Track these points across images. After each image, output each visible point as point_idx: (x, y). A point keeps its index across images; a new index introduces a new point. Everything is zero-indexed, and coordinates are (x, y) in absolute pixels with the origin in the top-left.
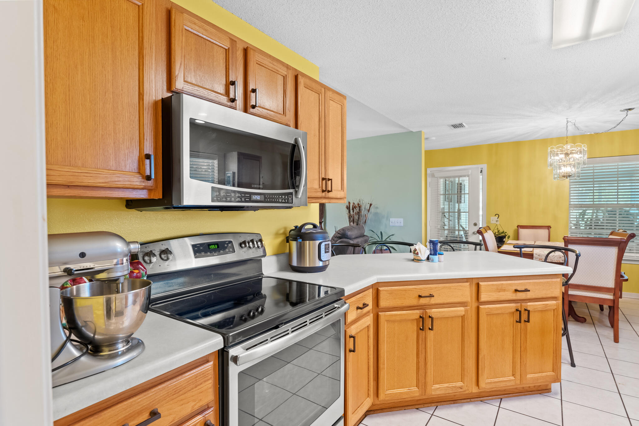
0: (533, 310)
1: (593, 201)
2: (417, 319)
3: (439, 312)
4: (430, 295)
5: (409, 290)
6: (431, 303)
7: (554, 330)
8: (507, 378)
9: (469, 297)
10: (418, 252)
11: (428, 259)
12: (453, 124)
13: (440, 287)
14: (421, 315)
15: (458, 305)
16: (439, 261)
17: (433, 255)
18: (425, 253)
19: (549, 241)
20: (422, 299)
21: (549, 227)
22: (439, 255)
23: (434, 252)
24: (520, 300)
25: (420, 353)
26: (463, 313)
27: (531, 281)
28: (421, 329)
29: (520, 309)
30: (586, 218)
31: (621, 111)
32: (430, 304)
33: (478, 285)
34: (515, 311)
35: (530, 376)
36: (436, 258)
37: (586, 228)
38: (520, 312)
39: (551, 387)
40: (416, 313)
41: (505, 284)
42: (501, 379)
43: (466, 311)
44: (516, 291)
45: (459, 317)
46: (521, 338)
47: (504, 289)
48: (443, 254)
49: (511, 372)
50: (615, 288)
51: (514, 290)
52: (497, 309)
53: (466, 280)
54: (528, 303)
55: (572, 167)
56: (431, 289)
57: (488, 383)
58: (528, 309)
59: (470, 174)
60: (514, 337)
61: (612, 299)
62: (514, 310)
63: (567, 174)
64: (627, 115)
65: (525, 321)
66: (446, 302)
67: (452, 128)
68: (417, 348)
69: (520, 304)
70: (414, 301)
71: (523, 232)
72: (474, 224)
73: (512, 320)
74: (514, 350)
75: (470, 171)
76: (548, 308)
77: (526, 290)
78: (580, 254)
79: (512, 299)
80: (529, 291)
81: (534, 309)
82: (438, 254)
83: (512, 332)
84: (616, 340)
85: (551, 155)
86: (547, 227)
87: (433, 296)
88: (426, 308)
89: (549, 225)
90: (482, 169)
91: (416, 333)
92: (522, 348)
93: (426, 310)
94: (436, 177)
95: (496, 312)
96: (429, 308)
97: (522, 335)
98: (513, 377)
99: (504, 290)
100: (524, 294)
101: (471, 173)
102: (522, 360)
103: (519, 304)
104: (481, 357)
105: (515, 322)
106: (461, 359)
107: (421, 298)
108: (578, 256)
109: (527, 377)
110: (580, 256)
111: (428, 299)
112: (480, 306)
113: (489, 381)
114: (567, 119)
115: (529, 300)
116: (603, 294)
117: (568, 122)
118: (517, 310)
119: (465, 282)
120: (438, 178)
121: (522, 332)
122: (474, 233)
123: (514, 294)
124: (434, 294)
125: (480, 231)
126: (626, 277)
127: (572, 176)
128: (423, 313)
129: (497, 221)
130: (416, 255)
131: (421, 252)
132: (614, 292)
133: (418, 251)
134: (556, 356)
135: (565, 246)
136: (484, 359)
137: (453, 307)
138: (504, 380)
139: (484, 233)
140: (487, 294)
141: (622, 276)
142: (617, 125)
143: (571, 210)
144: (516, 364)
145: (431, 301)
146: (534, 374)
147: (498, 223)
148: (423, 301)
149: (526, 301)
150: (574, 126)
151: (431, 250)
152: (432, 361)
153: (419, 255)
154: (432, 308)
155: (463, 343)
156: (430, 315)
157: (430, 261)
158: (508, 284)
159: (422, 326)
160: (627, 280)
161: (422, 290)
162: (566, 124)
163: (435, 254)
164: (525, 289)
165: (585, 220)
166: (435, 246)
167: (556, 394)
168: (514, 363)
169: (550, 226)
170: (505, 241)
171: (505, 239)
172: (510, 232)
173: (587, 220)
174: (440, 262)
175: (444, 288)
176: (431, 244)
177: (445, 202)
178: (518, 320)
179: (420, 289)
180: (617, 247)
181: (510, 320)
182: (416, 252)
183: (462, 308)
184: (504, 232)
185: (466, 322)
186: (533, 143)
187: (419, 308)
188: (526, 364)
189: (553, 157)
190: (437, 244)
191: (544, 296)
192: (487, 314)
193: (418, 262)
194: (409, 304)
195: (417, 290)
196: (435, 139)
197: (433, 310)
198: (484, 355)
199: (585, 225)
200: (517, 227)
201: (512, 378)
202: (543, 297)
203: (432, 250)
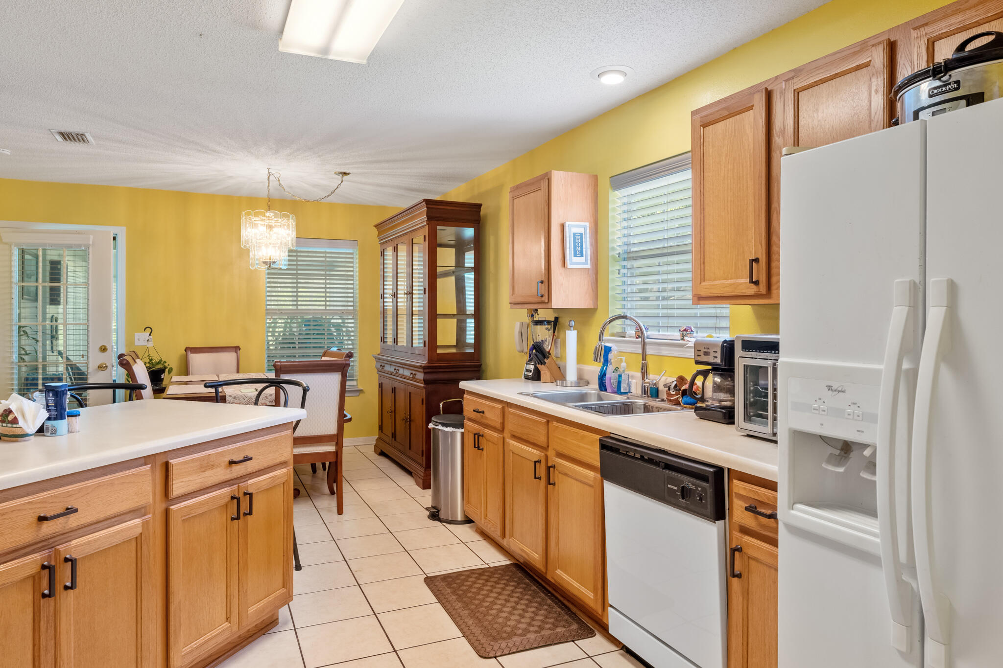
0: (257, 491)
1: (297, 305)
2: (33, 577)
3: (89, 542)
4: (67, 509)
5: (13, 510)
6: (70, 528)
7: (284, 517)
8: (219, 629)
9: (151, 493)
10: (15, 418)
11: (41, 430)
12: (63, 130)
13: (89, 487)
14: (46, 563)
15: (128, 517)
16: (69, 432)
17: (56, 419)
18: (35, 417)
19: (238, 372)
20: (46, 524)
21: (237, 349)
22: (69, 418)
23: (58, 412)
24: (236, 479)
25: (42, 653)
26: (140, 530)
27: (253, 441)
28: (44, 596)
29: (237, 496)
30: (277, 332)
31: (336, 173)
32: (65, 531)
33: (167, 466)
34: (229, 502)
35: (253, 609)
36: (62, 425)
37: (276, 349)
38: (238, 499)
39: (278, 616)
40: (32, 562)
41: (213, 454)
42: (208, 636)
43: (145, 524)
44: (232, 463)
45: (129, 541)
46: (239, 546)
47: (213, 463)
48: (79, 415)
49: (224, 616)
50: (338, 434)
51: (227, 463)
52: (201, 504)
53: (143, 461)
54: (249, 481)
55: (277, 248)
56: (69, 495)
57: (187, 654)
58: (250, 491)
59: (91, 243)
60: (228, 550)
61: (335, 450)
62: (228, 499)
63: (270, 259)
64: (342, 182)
65: (245, 514)
66: (102, 516)
67: (59, 138)
68: (34, 646)
69: (237, 485)
70: (27, 535)
71: (195, 358)
72: (101, 348)
73: (225, 518)
74: (228, 571)
75: (91, 237)
76: (276, 482)
77: (247, 459)
78: (308, 387)
79: (225, 480)
80: (251, 459)
81: (258, 489)
82: (66, 416)
83: (225, 540)
84: (340, 511)
85: (248, 225)
86: (235, 349)
87: (76, 511)
88: (56, 543)
89: (237, 345)
90: (115, 236)
91: (31, 609)
92: (241, 564)
93: (58, 547)
94: (6, 243)
95: (200, 511)
96: (64, 540)
97: (241, 541)
98: (227, 623)
99: (213, 467)
100: (243, 466)
101: (93, 242)
102: (241, 586)
103: (235, 486)
104: (173, 608)
105: (229, 519)
106: (134, 630)
107: (45, 522)
108: (305, 390)
109: (249, 612)
110: (308, 390)
111: (61, 520)
112: (172, 507)
113: (188, 649)
114: (269, 169)
115: (249, 476)
116: (324, 445)
117: (270, 175)
118: (233, 498)
119: (141, 466)
120: (11, 246)
121: (240, 536)
122: (101, 367)
123: (228, 471)
124: (75, 506)
125: (125, 362)
126: (349, 417)
127: (276, 263)
128: (50, 556)
129: (148, 340)
130: (10, 425)
131: (23, 416)
132: (336, 440)
133: (16, 414)
134: (287, 560)
135: (276, 377)
136: (180, 608)
137: (116, 523)
138: (213, 635)
139: (133, 365)
140: (183, 480)
141: (345, 416)
142: (332, 193)
143: (268, 318)
144: (232, 597)
145: (69, 523)
146: (258, 604)
147: (150, 345)
148: (48, 528)
149: (245, 478)
150: (278, 182)
151: (50, 408)
152: (72, 660)
153: (21, 423)
154: (69, 539)
155: (139, 593)
156: (68, 556)
157: (49, 434)
158: (218, 453)
159: (48, 587)
160: (350, 420)
161: (46, 502)
162: (267, 178)
163: (60, 416)
164: (244, 457)
165: (277, 334)
166: (61, 399)
167: (286, 623)
168: (228, 596)
169: (239, 347)
170: (163, 379)
171: (163, 374)
172: (172, 362)
173: (279, 334)
174: (72, 432)
175: (99, 486)
176: (51, 395)
177: (22, 301)
178: (235, 516)
179: (44, 501)
180: (340, 373)
181: (220, 520)
182: (10, 418)
183: (138, 521)
184: (161, 360)
185: (144, 547)
186: (212, 199)
187: (38, 548)
188: (246, 590)
189: (250, 228)
190: (64, 393)
191: (271, 463)
192: (184, 520)
193: (17, 441)
194: (13, 545)
195: (34, 506)
196: (9, 154)
197: (74, 542)
198: (180, 603)
199: (276, 343)
200: (185, 350)
201: (227, 625)
202: (270, 466)
203: (53, 408)
